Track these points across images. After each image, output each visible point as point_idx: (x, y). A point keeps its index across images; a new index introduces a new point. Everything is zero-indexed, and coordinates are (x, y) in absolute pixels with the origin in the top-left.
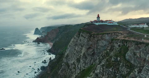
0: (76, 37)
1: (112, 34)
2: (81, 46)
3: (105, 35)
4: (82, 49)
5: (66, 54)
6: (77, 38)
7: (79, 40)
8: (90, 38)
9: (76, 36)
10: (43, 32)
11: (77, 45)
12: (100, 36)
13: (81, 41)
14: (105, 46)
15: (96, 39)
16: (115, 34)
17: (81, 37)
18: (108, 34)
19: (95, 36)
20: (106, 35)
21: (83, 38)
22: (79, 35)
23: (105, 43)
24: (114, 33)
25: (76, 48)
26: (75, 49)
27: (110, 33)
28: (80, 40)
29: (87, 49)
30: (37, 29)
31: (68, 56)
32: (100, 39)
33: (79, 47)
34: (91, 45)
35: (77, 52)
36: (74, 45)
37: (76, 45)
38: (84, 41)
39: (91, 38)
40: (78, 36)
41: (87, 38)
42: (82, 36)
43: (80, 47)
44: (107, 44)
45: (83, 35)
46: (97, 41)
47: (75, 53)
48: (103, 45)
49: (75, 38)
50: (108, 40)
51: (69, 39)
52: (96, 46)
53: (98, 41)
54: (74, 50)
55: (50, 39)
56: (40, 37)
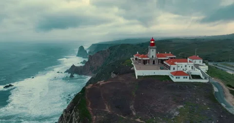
30: (81, 48)
55: (92, 69)
56: (81, 63)
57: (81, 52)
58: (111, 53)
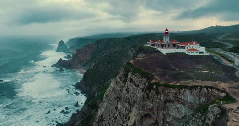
0: (118, 80)
1: (201, 89)
2: (129, 104)
3: (185, 91)
4: (131, 111)
5: (99, 113)
6: (122, 83)
7: (125, 88)
8: (148, 92)
9: (121, 78)
10: (71, 48)
11: (121, 98)
12: (173, 91)
13: (128, 92)
14: (183, 117)
15: (162, 98)
16: (210, 90)
17: (129, 83)
18: (191, 88)
19: (160, 88)
20: (188, 92)
21: (134, 86)
22: (127, 76)
23: (184, 110)
24: (207, 87)
25: (119, 106)
26: (116, 108)
27: (196, 87)
28: (128, 90)
29: (142, 117)
30: (61, 43)
31: (101, 119)
32: (171, 98)
33: (124, 105)
34: (151, 109)
35: (120, 116)
36: (115, 98)
37: (118, 98)
38: (136, 94)
39: (150, 91)
40: (124, 78)
41: (141, 87)
42: (131, 80)
43: (127, 105)
44: (188, 114)
45: (134, 79)
46: (165, 102)
47: (116, 115)
48: (178, 116)
49: (117, 83)
50: (191, 103)
51: (111, 66)
52: (161, 115)
53: (168, 103)
54: (115, 110)
55: (80, 62)
56: (65, 57)
57: (62, 47)
58: (98, 47)
